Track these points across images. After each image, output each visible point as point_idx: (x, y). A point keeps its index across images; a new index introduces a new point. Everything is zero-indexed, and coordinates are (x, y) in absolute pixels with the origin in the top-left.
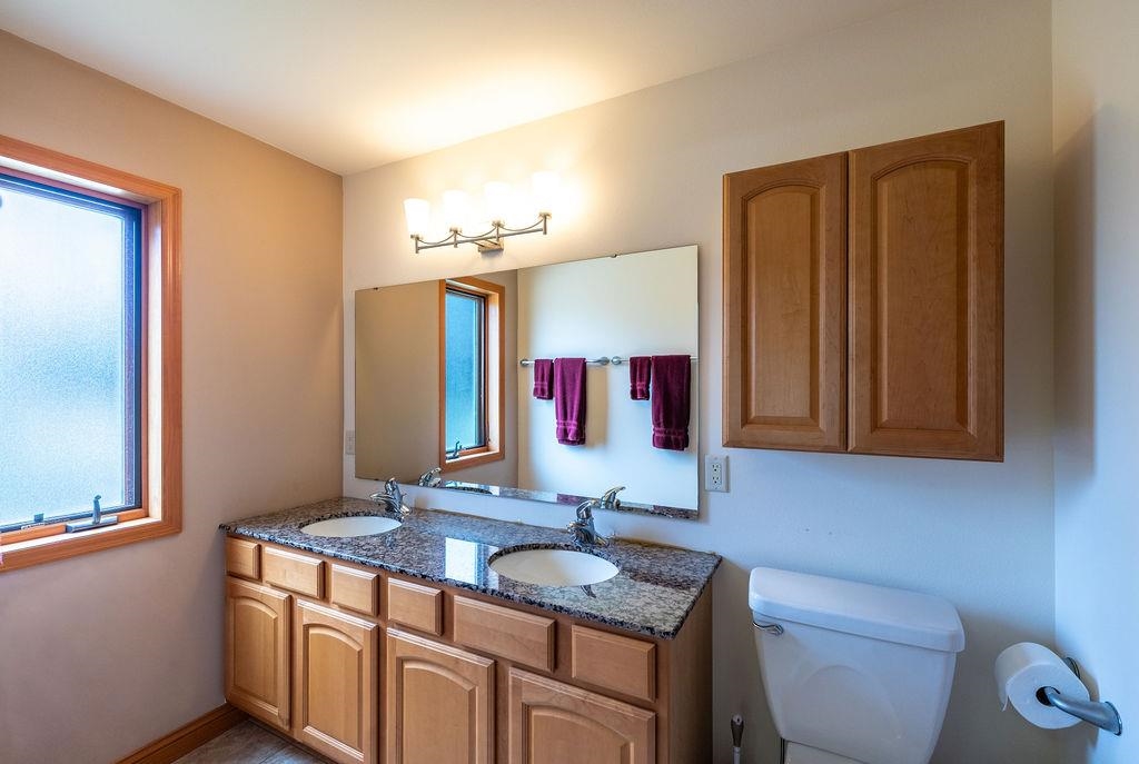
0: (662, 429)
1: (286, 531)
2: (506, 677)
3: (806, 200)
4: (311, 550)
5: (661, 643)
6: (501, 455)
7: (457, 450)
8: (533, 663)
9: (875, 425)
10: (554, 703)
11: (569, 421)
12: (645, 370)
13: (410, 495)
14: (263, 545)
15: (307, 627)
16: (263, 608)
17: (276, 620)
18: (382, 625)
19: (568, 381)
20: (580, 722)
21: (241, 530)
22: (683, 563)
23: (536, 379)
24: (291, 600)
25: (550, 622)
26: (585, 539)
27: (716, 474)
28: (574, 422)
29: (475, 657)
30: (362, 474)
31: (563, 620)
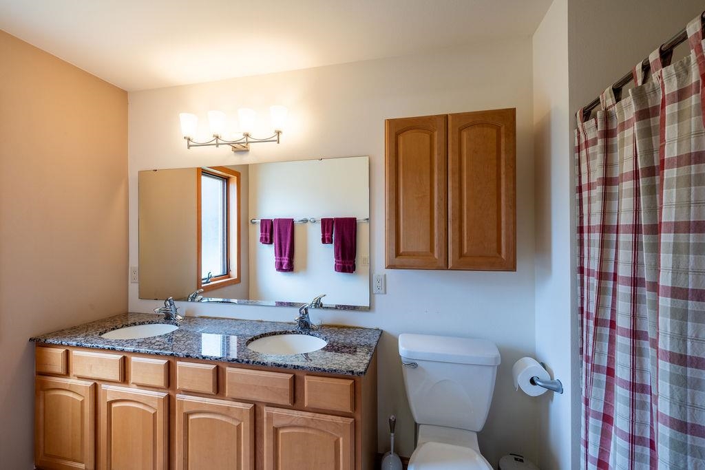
0: (340, 261)
1: (89, 338)
2: (262, 414)
3: (427, 137)
4: (113, 349)
5: (358, 380)
6: (238, 280)
7: (209, 278)
8: (280, 402)
9: (461, 255)
10: (294, 423)
11: (283, 257)
12: (330, 226)
13: (182, 308)
14: (70, 349)
15: (110, 403)
16: (70, 395)
17: (82, 402)
18: (171, 393)
19: (282, 233)
20: (310, 432)
21: (50, 341)
22: (362, 335)
23: (262, 231)
24: (95, 387)
25: (291, 376)
26: (305, 327)
27: (379, 285)
28: (287, 258)
29: (241, 404)
30: (143, 296)
31: (298, 374)
